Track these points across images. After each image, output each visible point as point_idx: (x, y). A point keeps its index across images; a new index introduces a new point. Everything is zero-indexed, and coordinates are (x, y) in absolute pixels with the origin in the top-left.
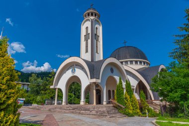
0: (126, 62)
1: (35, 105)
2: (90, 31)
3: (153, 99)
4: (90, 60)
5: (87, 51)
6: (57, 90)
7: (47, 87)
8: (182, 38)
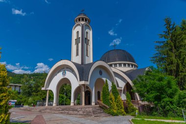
0: (115, 65)
1: (26, 106)
2: (80, 36)
3: (139, 100)
4: (80, 63)
5: (77, 54)
6: (48, 91)
7: (39, 89)
8: (162, 44)
